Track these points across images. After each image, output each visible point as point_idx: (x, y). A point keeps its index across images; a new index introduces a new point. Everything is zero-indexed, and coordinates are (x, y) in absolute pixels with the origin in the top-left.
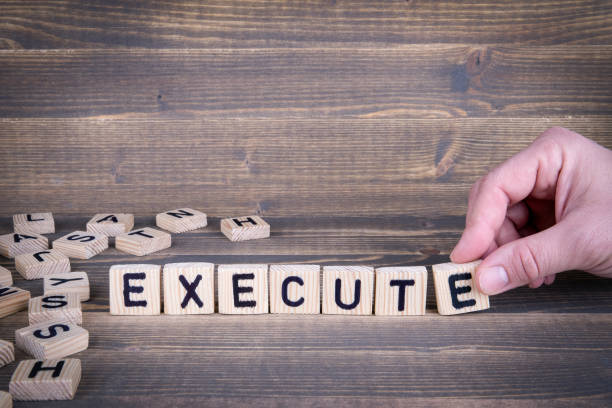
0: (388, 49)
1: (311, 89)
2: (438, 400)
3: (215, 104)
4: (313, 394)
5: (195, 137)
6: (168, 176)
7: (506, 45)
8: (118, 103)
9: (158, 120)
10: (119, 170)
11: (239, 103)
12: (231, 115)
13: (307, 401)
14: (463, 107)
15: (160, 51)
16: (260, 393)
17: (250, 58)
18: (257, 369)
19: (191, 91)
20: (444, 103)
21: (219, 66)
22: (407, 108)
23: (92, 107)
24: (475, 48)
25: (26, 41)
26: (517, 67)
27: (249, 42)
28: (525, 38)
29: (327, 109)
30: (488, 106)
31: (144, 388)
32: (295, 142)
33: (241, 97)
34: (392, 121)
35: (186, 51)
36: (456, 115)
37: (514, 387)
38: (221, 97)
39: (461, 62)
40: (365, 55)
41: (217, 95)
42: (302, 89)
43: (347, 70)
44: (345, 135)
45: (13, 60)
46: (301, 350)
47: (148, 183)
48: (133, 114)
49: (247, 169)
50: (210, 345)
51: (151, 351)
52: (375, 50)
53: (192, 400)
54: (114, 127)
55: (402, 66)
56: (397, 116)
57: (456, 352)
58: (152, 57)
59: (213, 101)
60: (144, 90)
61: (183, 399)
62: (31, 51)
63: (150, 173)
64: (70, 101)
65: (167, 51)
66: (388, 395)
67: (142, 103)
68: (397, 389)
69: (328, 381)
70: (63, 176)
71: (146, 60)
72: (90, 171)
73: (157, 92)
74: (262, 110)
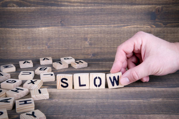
0: (131, 7)
1: (108, 19)
2: (151, 115)
3: (78, 24)
4: (113, 114)
5: (72, 34)
6: (64, 46)
7: (168, 6)
8: (48, 24)
9: (60, 29)
10: (48, 44)
11: (86, 23)
12: (83, 27)
13: (111, 116)
14: (154, 24)
15: (61, 8)
16: (96, 114)
17: (89, 10)
18: (95, 106)
19: (70, 20)
20: (148, 24)
21: (79, 12)
22: (137, 25)
23: (40, 25)
24: (158, 7)
25: (20, 5)
26: (171, 13)
27: (89, 5)
28: (173, 4)
29: (113, 25)
30: (162, 24)
31: (60, 112)
32: (102, 36)
33: (86, 22)
34: (132, 29)
35: (69, 8)
36: (152, 27)
37: (175, 111)
38: (80, 22)
39: (154, 11)
40: (124, 9)
41: (79, 21)
42: (105, 19)
43: (119, 13)
44: (118, 33)
45: (15, 11)
46: (108, 100)
47: (57, 48)
48: (53, 27)
49: (88, 44)
50: (79, 99)
51: (61, 101)
52: (127, 7)
53: (75, 116)
54: (47, 31)
55: (136, 12)
56: (134, 28)
57: (156, 100)
58: (59, 10)
59: (78, 23)
60: (56, 20)
61: (72, 116)
62: (21, 8)
63: (58, 45)
64: (33, 23)
65: (63, 8)
66: (136, 114)
67: (55, 24)
68: (138, 112)
69: (117, 110)
70: (31, 46)
71: (57, 10)
72: (39, 45)
73: (60, 20)
74: (93, 26)
